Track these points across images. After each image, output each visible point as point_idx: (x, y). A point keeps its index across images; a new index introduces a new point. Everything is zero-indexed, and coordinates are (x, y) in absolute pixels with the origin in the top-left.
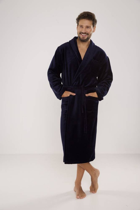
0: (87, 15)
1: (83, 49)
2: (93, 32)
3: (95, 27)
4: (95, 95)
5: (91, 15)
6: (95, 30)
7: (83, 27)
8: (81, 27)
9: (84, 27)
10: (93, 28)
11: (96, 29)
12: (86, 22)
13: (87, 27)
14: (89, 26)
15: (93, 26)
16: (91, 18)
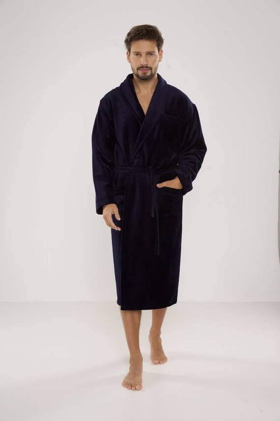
0: (145, 32)
1: (145, 95)
2: (160, 61)
3: (162, 51)
4: (175, 184)
5: (153, 31)
6: (162, 57)
7: (141, 55)
8: (137, 55)
9: (144, 55)
10: (159, 53)
11: (164, 54)
12: (145, 45)
13: (150, 54)
14: (152, 52)
15: (159, 50)
16: (154, 36)
